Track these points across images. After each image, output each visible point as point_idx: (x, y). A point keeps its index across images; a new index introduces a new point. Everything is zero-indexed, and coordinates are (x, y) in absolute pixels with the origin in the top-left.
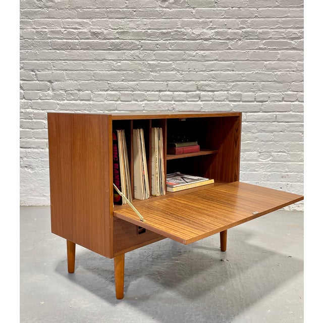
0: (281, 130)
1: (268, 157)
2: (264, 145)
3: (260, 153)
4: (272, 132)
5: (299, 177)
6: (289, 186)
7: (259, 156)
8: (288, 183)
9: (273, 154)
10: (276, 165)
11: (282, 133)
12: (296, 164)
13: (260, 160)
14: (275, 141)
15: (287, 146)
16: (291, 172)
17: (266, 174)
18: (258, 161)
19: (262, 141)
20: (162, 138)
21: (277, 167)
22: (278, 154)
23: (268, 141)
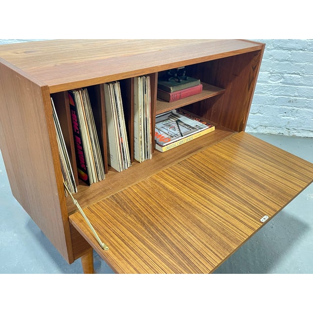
0: (301, 48)
1: (279, 79)
2: (278, 64)
3: (271, 73)
4: (290, 50)
5: (307, 103)
6: (294, 111)
7: (270, 77)
8: (294, 108)
9: (285, 75)
10: (286, 88)
11: (301, 51)
12: (308, 89)
13: (270, 81)
14: (291, 61)
15: (303, 67)
16: (301, 97)
17: (272, 98)
18: (266, 82)
19: (276, 60)
20: (149, 91)
21: (286, 91)
22: (290, 76)
23: (283, 60)
